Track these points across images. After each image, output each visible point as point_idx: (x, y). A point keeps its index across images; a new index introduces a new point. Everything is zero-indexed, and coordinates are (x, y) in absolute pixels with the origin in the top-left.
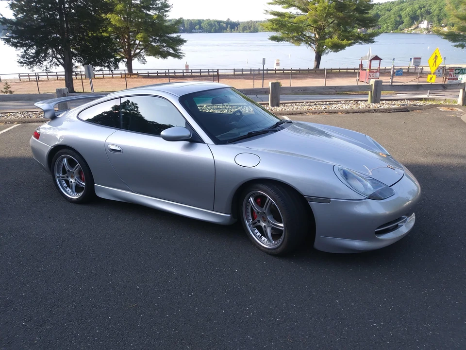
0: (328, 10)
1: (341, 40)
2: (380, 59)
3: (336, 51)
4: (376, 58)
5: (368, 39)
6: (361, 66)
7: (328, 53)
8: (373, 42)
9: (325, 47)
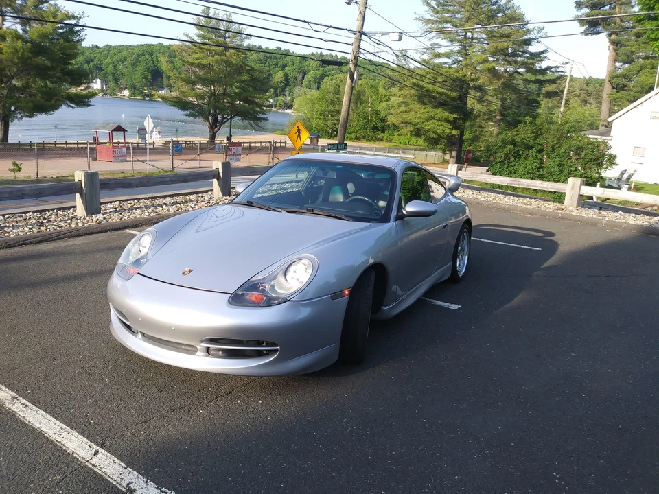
0: (23, 54)
1: (47, 100)
2: (124, 131)
3: (31, 116)
4: (119, 129)
5: (81, 101)
6: (96, 139)
7: (21, 118)
8: (91, 105)
9: (13, 108)
